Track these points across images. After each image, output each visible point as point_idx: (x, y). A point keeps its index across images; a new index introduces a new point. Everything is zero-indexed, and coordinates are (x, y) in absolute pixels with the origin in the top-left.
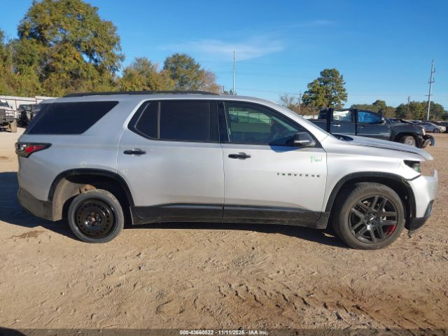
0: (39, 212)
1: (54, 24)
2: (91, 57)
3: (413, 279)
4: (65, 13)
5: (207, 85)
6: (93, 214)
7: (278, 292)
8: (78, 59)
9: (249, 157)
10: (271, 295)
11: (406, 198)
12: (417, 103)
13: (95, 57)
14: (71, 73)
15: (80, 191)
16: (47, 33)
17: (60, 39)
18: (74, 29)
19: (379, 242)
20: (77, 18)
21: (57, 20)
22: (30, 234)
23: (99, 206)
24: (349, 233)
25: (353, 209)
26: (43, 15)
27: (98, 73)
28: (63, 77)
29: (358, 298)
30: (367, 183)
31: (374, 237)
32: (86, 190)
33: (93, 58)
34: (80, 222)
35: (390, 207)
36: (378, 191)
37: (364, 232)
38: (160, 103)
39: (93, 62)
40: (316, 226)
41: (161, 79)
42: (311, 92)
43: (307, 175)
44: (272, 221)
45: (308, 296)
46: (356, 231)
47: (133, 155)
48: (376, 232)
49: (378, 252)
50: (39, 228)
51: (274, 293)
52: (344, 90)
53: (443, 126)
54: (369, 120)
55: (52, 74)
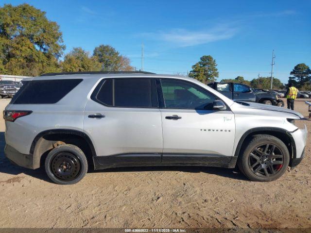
0: (22, 163)
1: (14, 23)
2: (41, 47)
3: (301, 202)
4: (21, 15)
5: (124, 67)
6: (64, 163)
7: (212, 217)
8: (32, 48)
9: (180, 118)
10: (208, 219)
11: (289, 145)
12: (264, 78)
13: (44, 47)
14: (26, 58)
15: (53, 146)
16: (8, 30)
17: (19, 34)
18: (28, 27)
19: (271, 176)
20: (31, 19)
21: (17, 21)
22: (14, 180)
23: (69, 157)
24: (249, 170)
25: (252, 154)
26: (6, 17)
27: (46, 58)
28: (20, 61)
29: (270, 219)
30: (261, 135)
31: (267, 173)
32: (58, 145)
33: (42, 48)
34: (54, 169)
35: (277, 152)
36: (268, 140)
37: (260, 169)
38: (114, 80)
39: (42, 50)
40: (227, 166)
41: (91, 62)
42: (194, 71)
43: (221, 130)
44: (196, 164)
45: (234, 219)
46: (254, 169)
47: (95, 119)
48: (268, 169)
49: (271, 183)
50: (22, 175)
51: (209, 217)
52: (216, 70)
53: (283, 93)
54: (242, 90)
55: (13, 59)
